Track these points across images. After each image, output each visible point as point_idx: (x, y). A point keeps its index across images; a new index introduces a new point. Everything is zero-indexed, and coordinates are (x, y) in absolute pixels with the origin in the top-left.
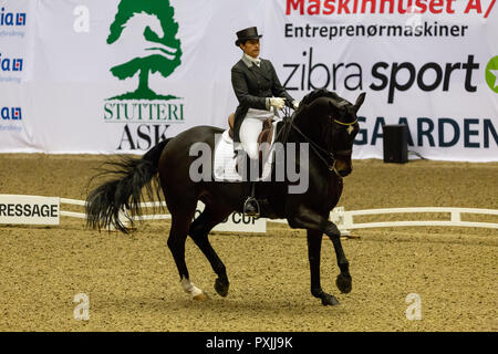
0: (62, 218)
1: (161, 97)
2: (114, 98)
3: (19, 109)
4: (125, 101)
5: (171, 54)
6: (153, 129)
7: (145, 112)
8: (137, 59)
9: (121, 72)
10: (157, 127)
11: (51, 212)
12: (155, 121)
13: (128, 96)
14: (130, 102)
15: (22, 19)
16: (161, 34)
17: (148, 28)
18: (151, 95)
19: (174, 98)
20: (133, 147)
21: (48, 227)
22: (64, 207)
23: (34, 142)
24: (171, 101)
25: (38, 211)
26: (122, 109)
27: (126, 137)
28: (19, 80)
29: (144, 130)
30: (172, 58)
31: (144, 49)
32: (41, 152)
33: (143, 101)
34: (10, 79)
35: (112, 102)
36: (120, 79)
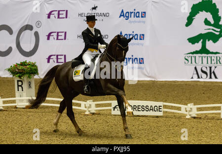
0: (164, 112)
1: (212, 53)
2: (189, 53)
3: (142, 59)
4: (195, 55)
5: (217, 32)
6: (208, 69)
7: (205, 60)
8: (201, 34)
9: (193, 40)
10: (210, 68)
11: (159, 109)
12: (210, 64)
13: (196, 52)
14: (197, 55)
15: (144, 14)
16: (212, 22)
17: (206, 19)
18: (208, 52)
19: (219, 53)
20: (199, 77)
21: (157, 117)
22: (165, 107)
23: (150, 75)
24: (217, 55)
25: (152, 109)
26: (193, 59)
27: (195, 72)
28: (142, 45)
29: (204, 69)
30: (218, 33)
31: (204, 29)
32: (153, 80)
33: (203, 55)
34: (138, 44)
35: (189, 55)
36: (192, 44)
